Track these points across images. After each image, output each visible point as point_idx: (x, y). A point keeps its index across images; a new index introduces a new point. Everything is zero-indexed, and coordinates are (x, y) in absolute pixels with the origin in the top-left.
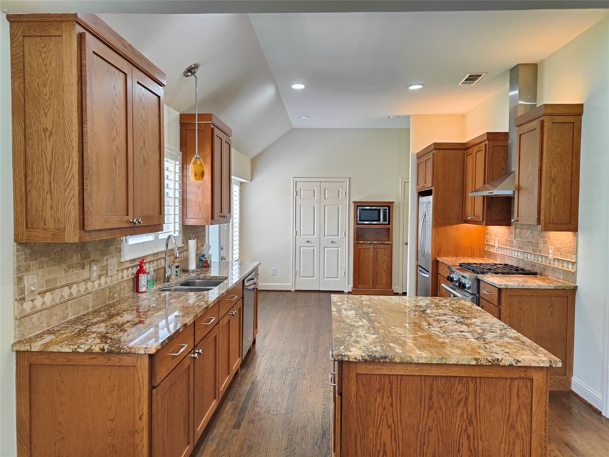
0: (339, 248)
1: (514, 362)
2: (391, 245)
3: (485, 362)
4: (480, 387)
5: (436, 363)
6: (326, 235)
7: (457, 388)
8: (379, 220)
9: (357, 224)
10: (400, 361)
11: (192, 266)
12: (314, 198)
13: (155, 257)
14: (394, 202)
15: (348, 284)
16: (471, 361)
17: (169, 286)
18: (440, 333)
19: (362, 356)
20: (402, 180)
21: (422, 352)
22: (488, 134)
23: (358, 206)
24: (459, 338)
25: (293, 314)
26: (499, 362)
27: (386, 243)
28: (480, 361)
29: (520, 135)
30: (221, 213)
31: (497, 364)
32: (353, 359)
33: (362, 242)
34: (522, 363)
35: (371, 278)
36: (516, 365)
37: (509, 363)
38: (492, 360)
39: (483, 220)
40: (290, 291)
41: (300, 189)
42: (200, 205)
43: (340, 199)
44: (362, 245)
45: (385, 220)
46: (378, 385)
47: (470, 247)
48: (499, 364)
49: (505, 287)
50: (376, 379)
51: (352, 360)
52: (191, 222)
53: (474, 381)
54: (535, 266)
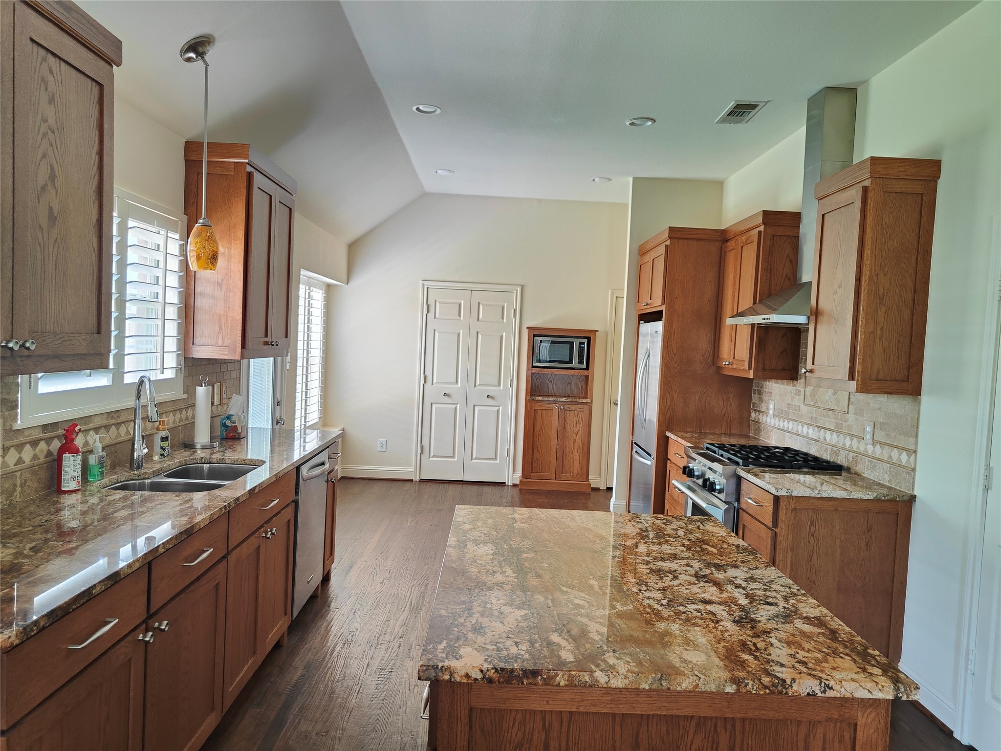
0: (501, 407)
1: (818, 688)
2: (590, 405)
3: (755, 688)
4: (743, 740)
5: (647, 688)
6: (478, 383)
7: (692, 741)
8: (571, 361)
9: (533, 367)
10: (566, 683)
11: (202, 436)
12: (458, 318)
13: (113, 418)
14: (598, 331)
15: (514, 471)
16: (724, 686)
17: (140, 477)
18: (662, 605)
19: (482, 671)
20: (612, 294)
21: (618, 659)
22: (766, 214)
23: (534, 336)
24: (701, 619)
25: (409, 524)
26: (786, 689)
27: (581, 401)
28: (744, 685)
29: (823, 215)
30: (266, 336)
31: (781, 693)
32: (461, 677)
33: (540, 398)
34: (835, 692)
35: (553, 461)
36: (823, 695)
37: (807, 691)
38: (771, 683)
39: (750, 368)
40: (411, 481)
41: (436, 301)
42: (220, 320)
43: (505, 321)
44: (540, 404)
45: (581, 362)
46: (516, 734)
47: (724, 415)
48: (786, 693)
49: (787, 494)
50: (515, 719)
51: (458, 679)
52: (201, 352)
53: (729, 726)
54: (838, 455)
